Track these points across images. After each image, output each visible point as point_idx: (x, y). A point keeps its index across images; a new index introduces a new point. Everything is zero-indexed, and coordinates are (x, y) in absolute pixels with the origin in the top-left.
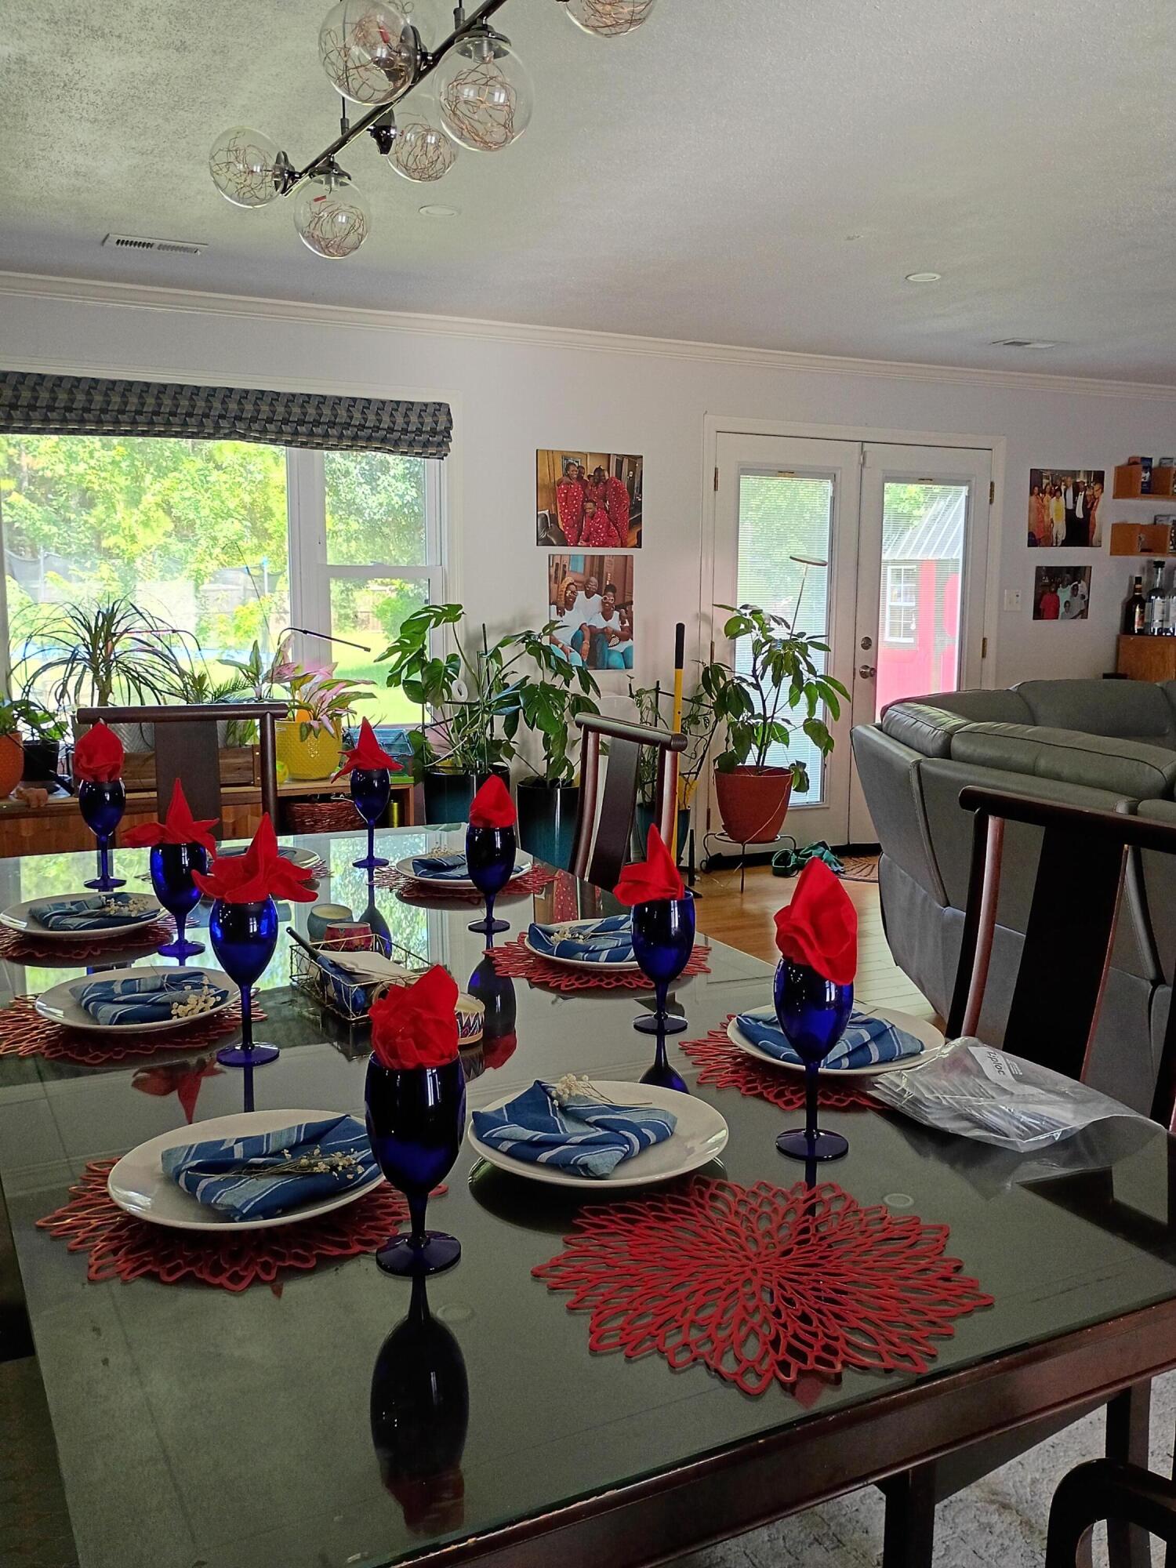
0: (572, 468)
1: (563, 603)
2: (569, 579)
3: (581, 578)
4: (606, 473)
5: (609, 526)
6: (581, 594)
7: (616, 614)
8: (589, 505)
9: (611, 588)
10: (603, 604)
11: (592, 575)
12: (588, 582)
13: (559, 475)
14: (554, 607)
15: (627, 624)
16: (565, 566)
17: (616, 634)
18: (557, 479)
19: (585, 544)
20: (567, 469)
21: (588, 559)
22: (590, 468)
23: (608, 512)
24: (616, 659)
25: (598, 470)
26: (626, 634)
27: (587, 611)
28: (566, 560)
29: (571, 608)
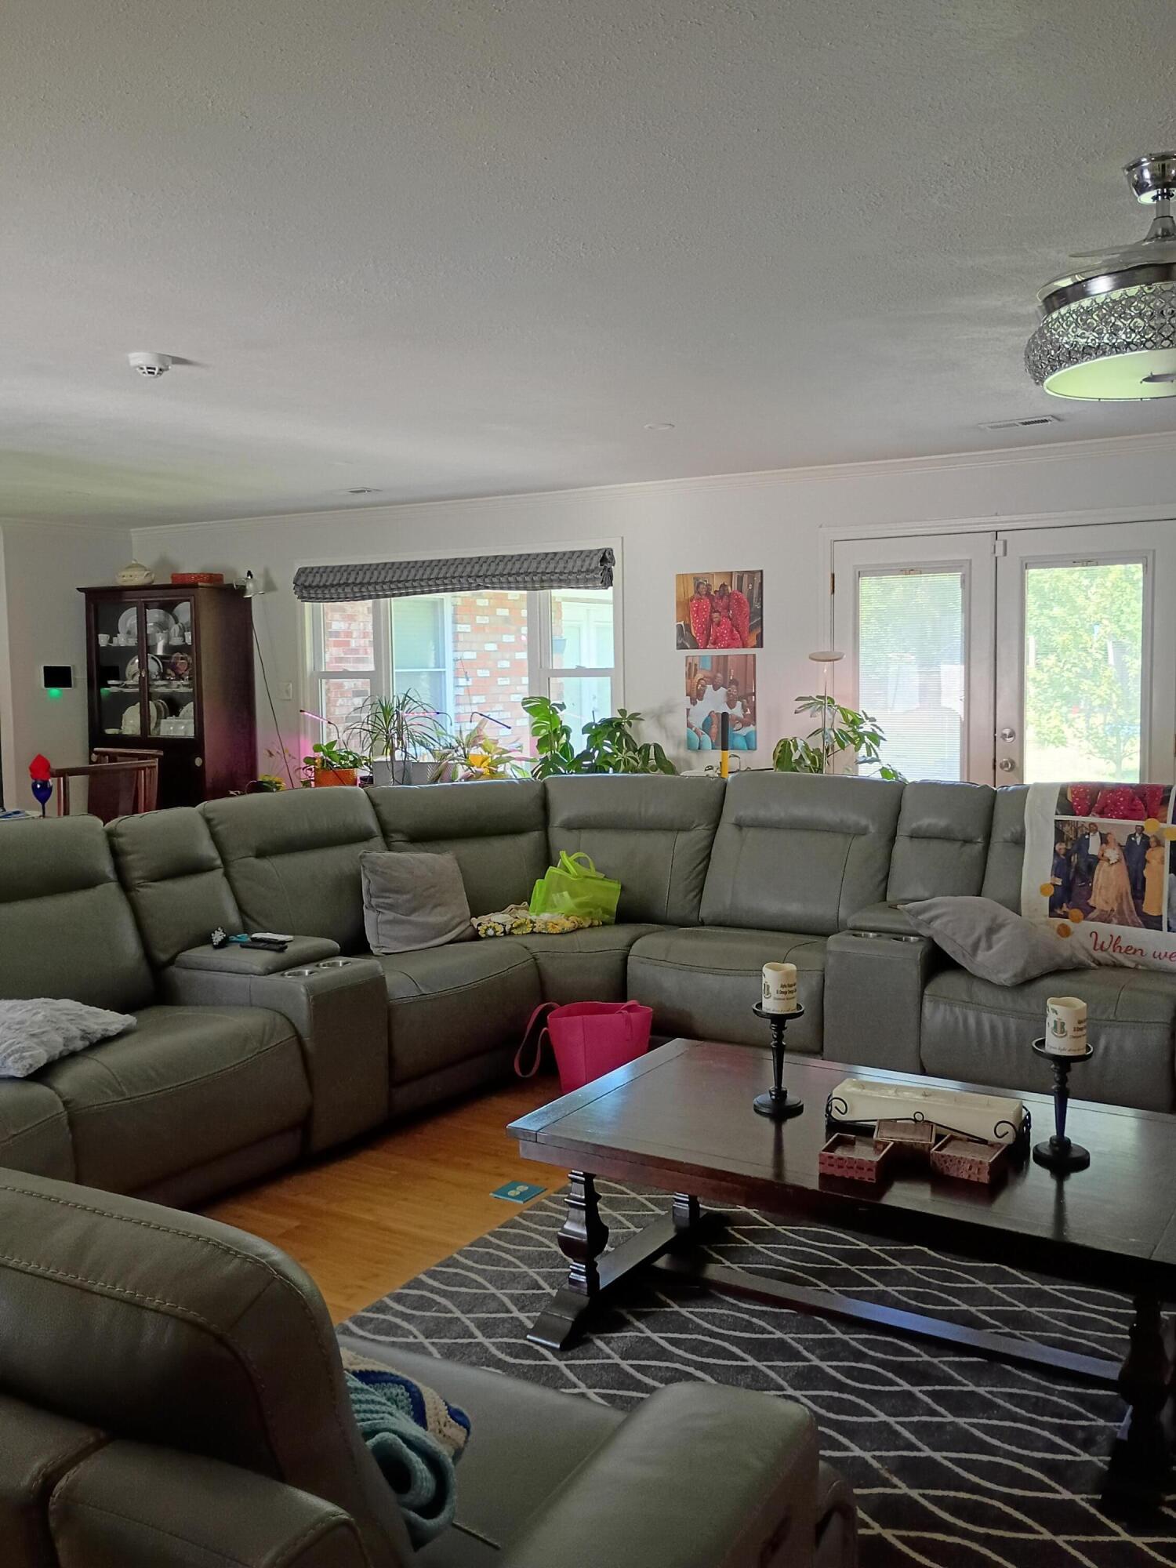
0: (701, 586)
1: (696, 695)
2: (699, 676)
3: (709, 674)
4: (729, 588)
5: (732, 631)
6: (710, 687)
7: (739, 703)
8: (715, 615)
9: (734, 682)
10: (728, 695)
11: (718, 671)
12: (715, 677)
13: (691, 593)
14: (689, 697)
15: (749, 712)
16: (696, 665)
17: (740, 721)
18: (690, 596)
19: (712, 646)
20: (698, 587)
21: (714, 659)
22: (716, 585)
23: (731, 620)
24: (740, 742)
25: (723, 586)
26: (752, 720)
27: (715, 701)
28: (696, 661)
29: (701, 699)
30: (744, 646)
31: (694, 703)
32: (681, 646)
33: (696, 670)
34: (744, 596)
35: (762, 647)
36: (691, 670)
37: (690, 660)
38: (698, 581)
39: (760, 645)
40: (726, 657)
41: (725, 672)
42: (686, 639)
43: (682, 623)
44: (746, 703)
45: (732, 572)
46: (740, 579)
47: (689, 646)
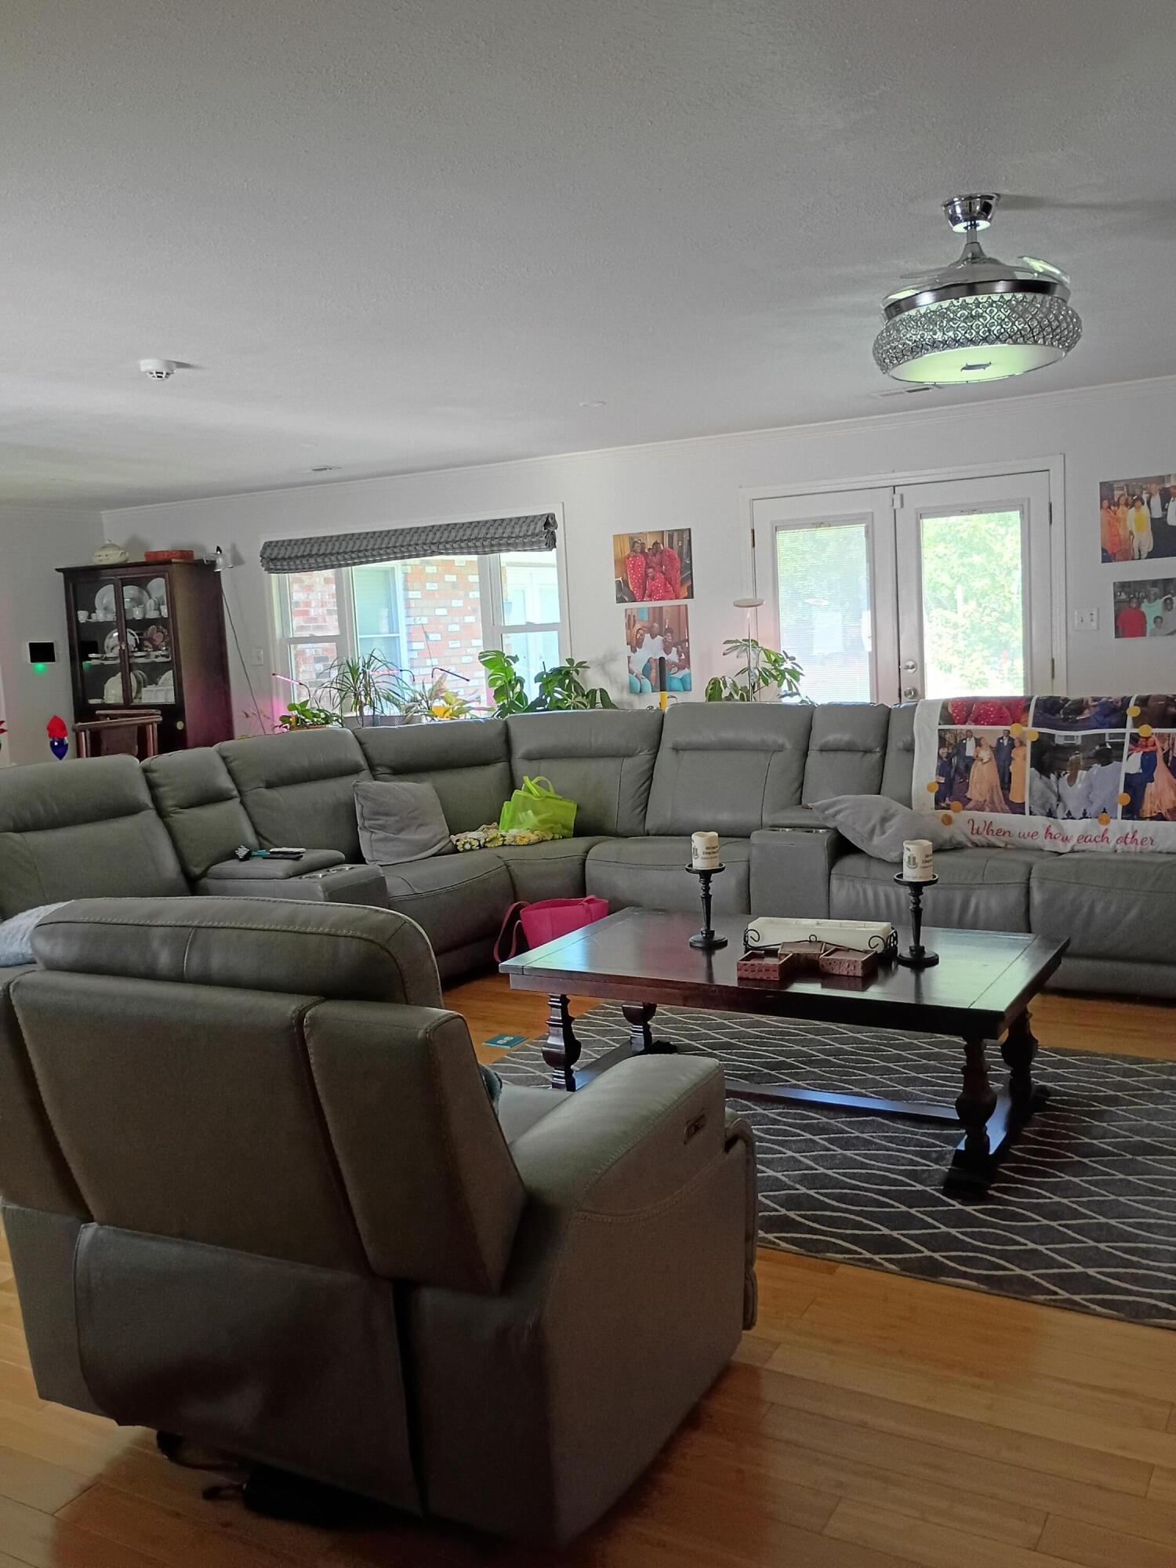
0: (637, 545)
1: (635, 644)
2: (638, 626)
3: (646, 624)
4: (661, 545)
5: (665, 584)
6: (648, 636)
7: (674, 649)
8: (650, 570)
9: (669, 630)
10: (665, 641)
11: (654, 622)
12: (652, 627)
13: (627, 551)
14: (629, 646)
15: (683, 657)
16: (634, 616)
17: (675, 665)
18: (626, 554)
19: (648, 599)
20: (633, 547)
21: (651, 611)
22: (649, 544)
23: (664, 574)
24: (676, 684)
25: (656, 544)
26: (686, 663)
27: (652, 648)
28: (635, 613)
29: (640, 648)
30: (677, 598)
31: (634, 650)
32: (620, 600)
33: (634, 621)
34: (675, 552)
35: (692, 597)
36: (630, 621)
37: (629, 612)
38: (634, 541)
39: (691, 596)
40: (661, 608)
41: (661, 621)
42: (624, 593)
43: (620, 579)
44: (680, 649)
45: (663, 532)
46: (671, 537)
47: (627, 599)
